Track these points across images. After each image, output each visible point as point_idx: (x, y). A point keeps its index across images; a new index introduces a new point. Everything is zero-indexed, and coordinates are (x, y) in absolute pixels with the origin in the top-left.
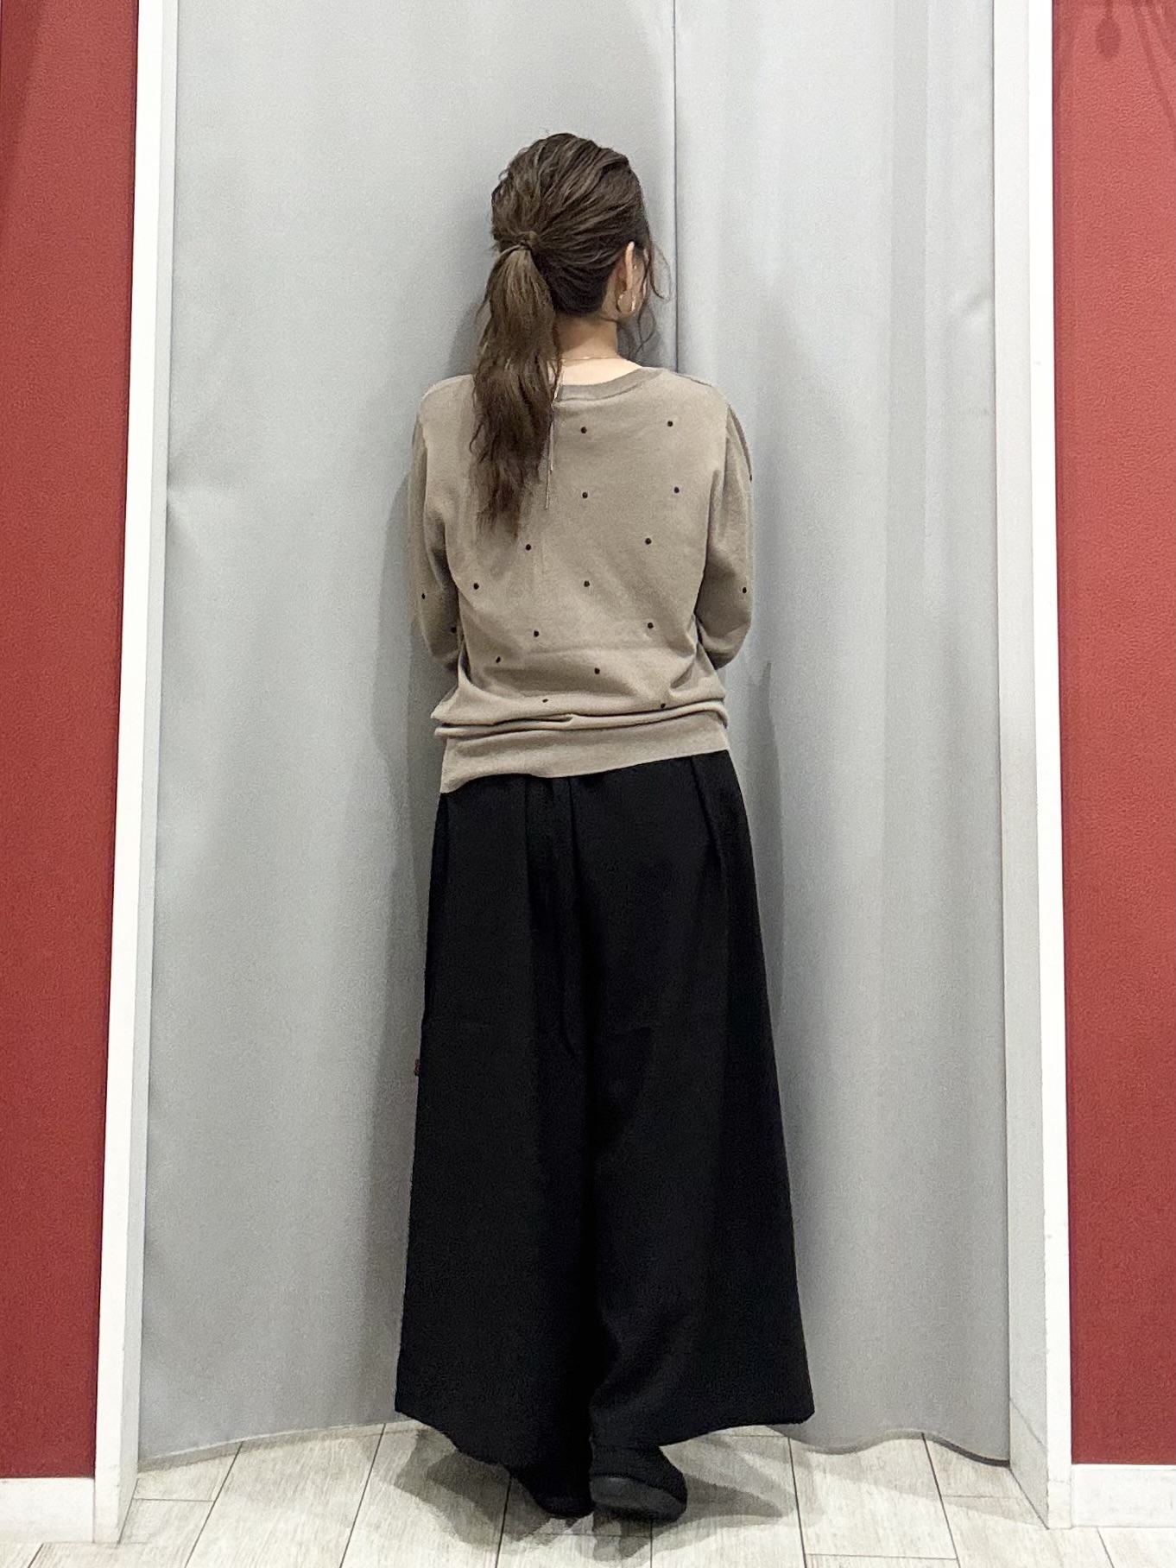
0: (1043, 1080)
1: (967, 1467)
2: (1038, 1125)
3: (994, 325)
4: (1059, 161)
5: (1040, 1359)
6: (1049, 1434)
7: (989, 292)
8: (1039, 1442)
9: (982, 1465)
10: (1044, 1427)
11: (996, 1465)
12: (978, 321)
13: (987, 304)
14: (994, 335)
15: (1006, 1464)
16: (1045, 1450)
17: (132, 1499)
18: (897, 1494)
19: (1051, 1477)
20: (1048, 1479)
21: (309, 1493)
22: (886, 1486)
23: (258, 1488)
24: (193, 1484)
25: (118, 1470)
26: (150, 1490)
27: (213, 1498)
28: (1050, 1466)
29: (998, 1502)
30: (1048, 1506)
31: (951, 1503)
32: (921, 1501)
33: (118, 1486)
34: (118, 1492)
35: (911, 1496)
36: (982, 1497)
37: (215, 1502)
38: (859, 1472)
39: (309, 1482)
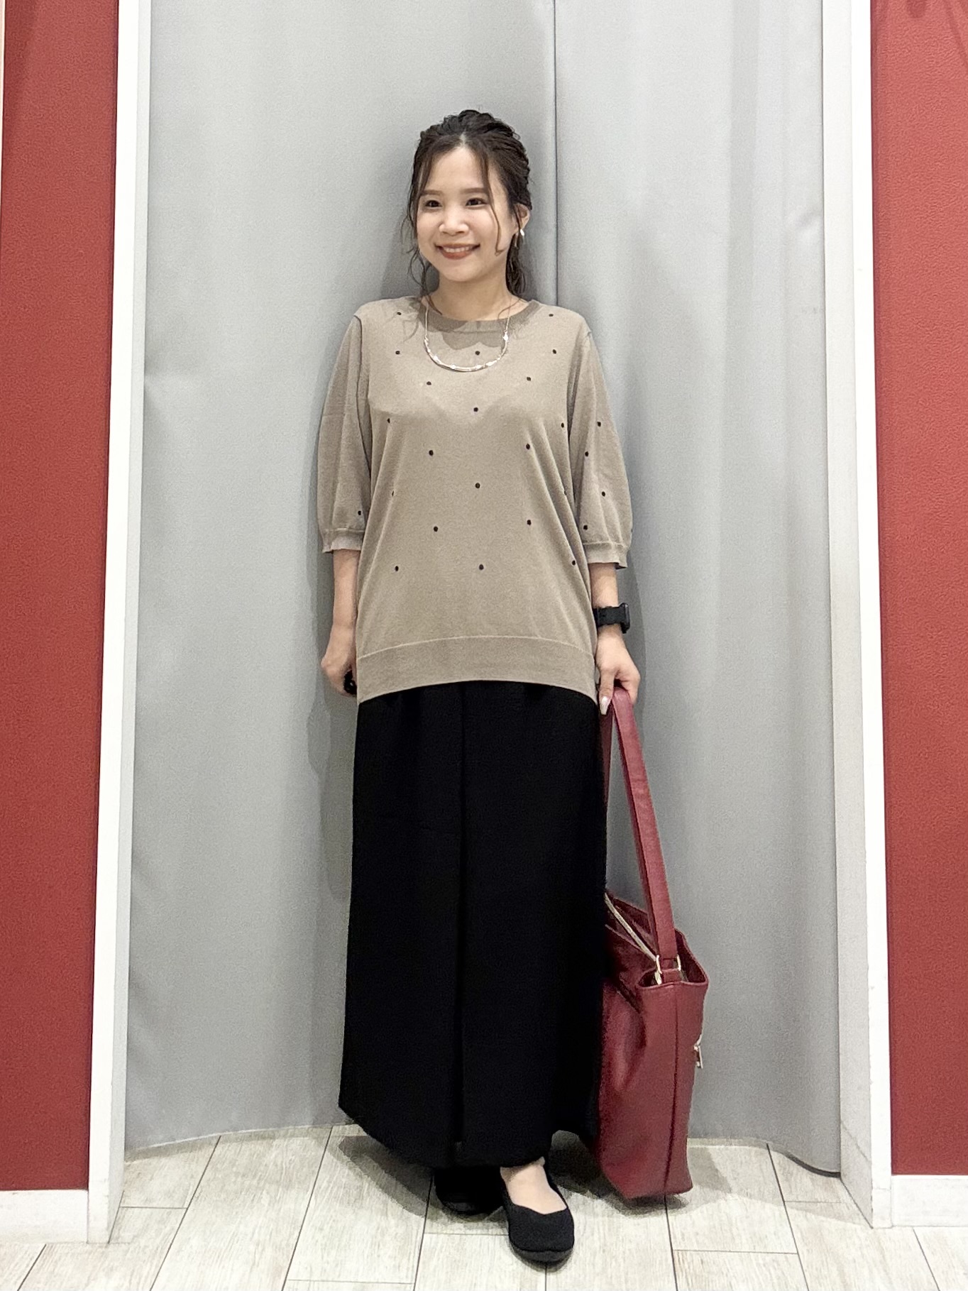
0: (867, 859)
1: (805, 1177)
2: (863, 897)
3: (824, 239)
4: (877, 104)
5: (866, 1087)
6: (872, 1151)
7: (818, 212)
8: (865, 1156)
9: (819, 1176)
10: (869, 1145)
11: (829, 1176)
12: (808, 235)
13: (817, 223)
14: (824, 247)
15: (837, 1175)
16: (870, 1163)
17: (119, 1207)
18: (749, 1200)
19: (874, 1185)
20: (872, 1188)
21: (265, 1200)
22: (739, 1194)
23: (223, 1196)
24: (169, 1194)
25: (107, 1183)
26: (134, 1199)
27: (186, 1206)
28: (874, 1176)
29: (832, 1206)
30: (872, 1210)
31: (792, 1208)
32: (768, 1206)
33: (108, 1196)
34: (107, 1201)
35: (760, 1202)
36: (818, 1202)
37: (187, 1209)
38: (717, 1182)
39: (264, 1192)
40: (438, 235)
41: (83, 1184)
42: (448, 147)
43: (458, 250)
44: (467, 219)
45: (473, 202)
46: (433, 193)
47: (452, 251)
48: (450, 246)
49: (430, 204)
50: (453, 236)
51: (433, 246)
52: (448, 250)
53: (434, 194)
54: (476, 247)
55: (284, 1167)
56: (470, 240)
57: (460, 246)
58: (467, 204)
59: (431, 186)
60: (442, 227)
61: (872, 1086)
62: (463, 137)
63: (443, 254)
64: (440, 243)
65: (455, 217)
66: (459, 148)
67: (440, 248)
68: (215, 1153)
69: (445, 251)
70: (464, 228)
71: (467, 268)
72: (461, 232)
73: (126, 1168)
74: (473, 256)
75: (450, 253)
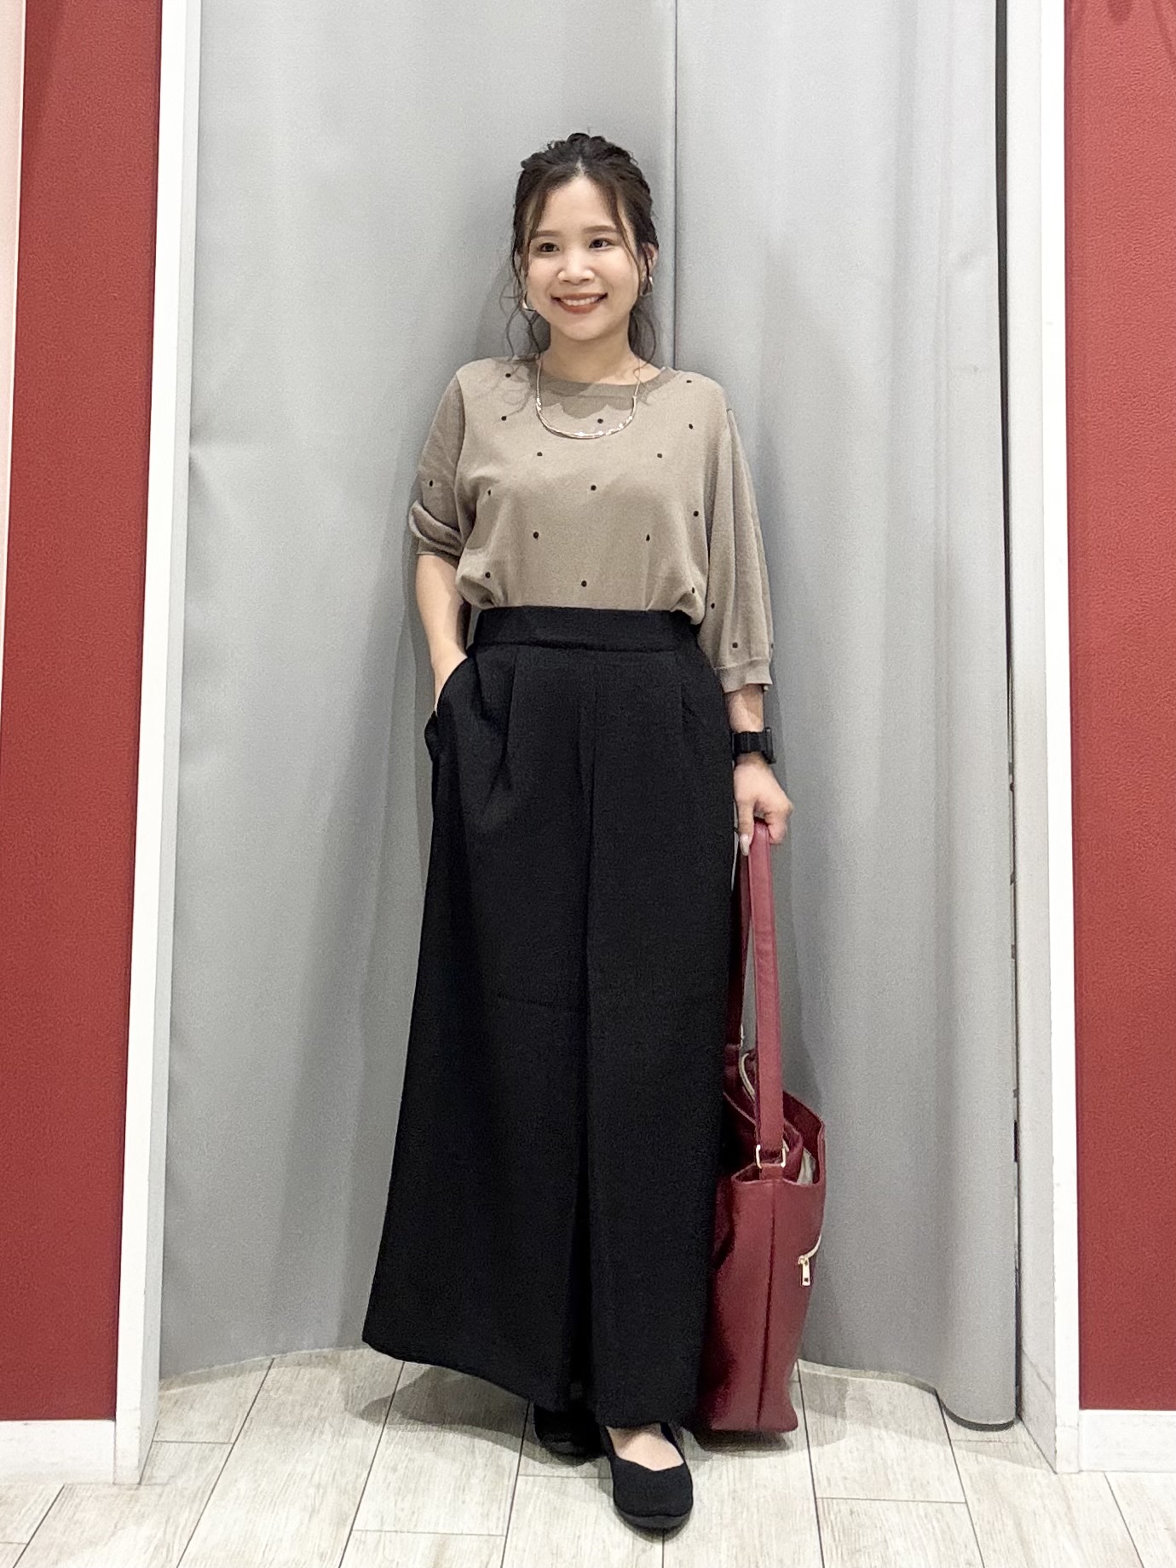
5: (1049, 1306)
6: (1057, 1377)
8: (1047, 1387)
10: (1052, 1370)
16: (1053, 1396)
17: (153, 1441)
18: (908, 1439)
19: (1058, 1423)
20: (1056, 1425)
21: (327, 1436)
22: (896, 1432)
23: (277, 1430)
24: (213, 1426)
25: (139, 1412)
26: (171, 1432)
27: (233, 1441)
28: (1058, 1412)
29: (1007, 1446)
30: (1056, 1452)
31: (960, 1448)
32: (931, 1445)
33: (139, 1428)
34: (138, 1435)
35: (921, 1441)
36: (991, 1441)
37: (234, 1444)
38: (869, 1417)
39: (327, 1425)
40: (557, 283)
41: (109, 1413)
42: (563, 178)
43: (582, 302)
44: (593, 264)
45: (597, 244)
46: (547, 233)
47: (575, 303)
48: (573, 297)
49: (544, 249)
50: (577, 285)
51: (550, 297)
52: (569, 302)
53: (549, 235)
54: (603, 297)
55: (350, 1394)
56: (596, 288)
57: (585, 297)
58: (591, 247)
59: (546, 225)
60: (562, 275)
61: (1056, 1304)
62: (579, 165)
63: (563, 307)
64: (559, 293)
65: (577, 262)
66: (577, 178)
67: (558, 299)
68: (268, 1377)
69: (567, 305)
70: (589, 274)
71: (593, 323)
72: (587, 280)
73: (161, 1398)
74: (601, 308)
75: (572, 306)
